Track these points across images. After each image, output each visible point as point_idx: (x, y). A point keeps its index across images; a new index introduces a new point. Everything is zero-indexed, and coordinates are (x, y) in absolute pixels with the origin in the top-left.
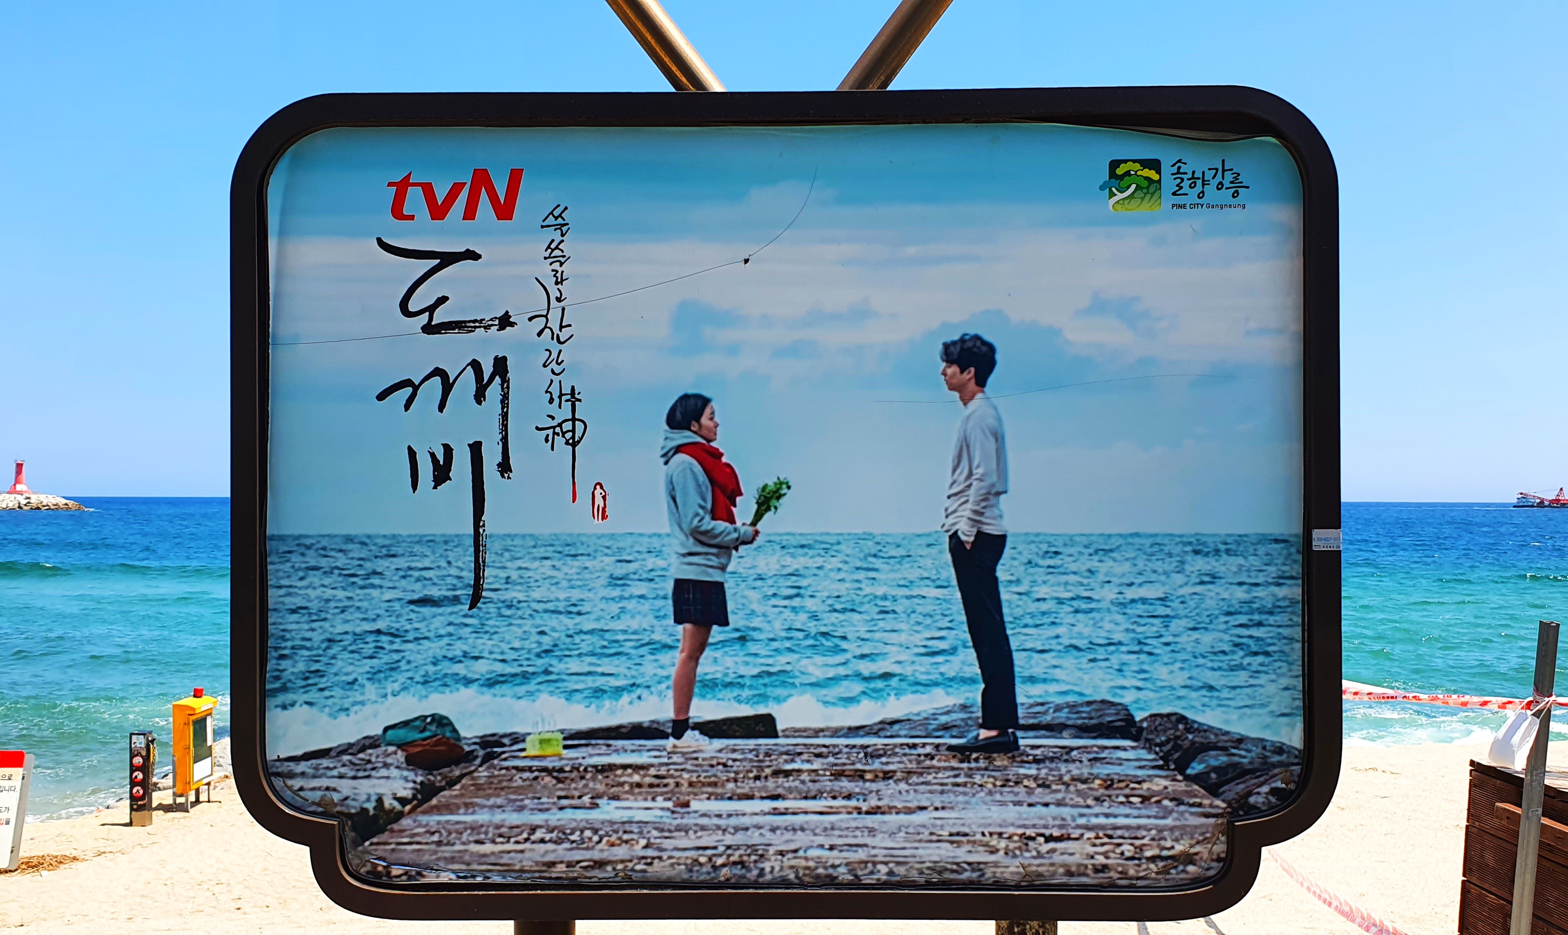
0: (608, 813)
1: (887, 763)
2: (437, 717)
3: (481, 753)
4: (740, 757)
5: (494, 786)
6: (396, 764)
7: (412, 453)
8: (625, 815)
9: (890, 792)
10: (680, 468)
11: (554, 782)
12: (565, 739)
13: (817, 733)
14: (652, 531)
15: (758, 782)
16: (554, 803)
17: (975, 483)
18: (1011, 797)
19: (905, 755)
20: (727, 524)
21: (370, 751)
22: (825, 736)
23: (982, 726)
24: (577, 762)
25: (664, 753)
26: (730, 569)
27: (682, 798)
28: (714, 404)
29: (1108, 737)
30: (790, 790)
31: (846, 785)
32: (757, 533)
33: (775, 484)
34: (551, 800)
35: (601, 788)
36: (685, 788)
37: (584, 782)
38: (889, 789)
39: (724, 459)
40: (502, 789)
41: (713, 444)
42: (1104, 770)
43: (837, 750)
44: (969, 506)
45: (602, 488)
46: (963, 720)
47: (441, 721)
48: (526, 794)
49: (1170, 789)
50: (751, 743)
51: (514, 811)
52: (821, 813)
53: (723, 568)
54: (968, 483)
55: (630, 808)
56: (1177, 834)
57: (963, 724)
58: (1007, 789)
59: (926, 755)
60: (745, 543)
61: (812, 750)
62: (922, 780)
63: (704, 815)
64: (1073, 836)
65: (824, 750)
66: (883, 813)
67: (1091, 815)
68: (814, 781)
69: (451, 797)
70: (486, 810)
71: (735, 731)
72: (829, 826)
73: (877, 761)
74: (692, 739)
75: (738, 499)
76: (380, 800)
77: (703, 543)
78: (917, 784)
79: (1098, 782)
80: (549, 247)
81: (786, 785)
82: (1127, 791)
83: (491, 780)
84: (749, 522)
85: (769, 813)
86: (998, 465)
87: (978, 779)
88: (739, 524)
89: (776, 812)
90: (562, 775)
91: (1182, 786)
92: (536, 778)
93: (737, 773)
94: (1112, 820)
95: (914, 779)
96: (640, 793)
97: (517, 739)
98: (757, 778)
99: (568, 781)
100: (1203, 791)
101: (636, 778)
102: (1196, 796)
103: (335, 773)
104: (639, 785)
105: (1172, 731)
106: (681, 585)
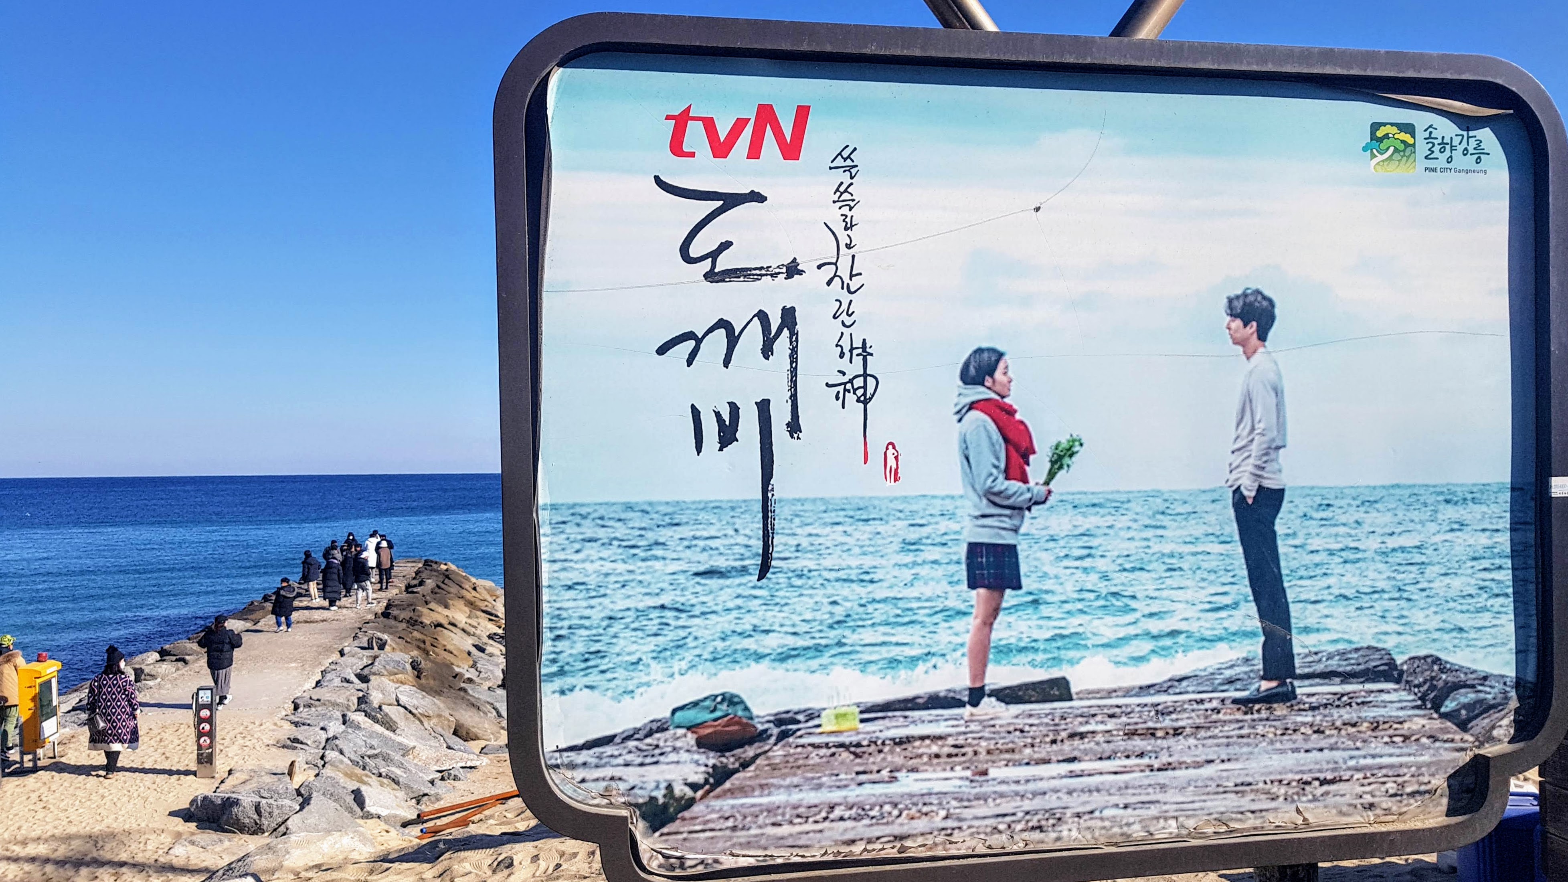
0: (907, 785)
1: (1177, 720)
2: (727, 696)
3: (775, 731)
4: (1036, 722)
5: (790, 765)
6: (686, 748)
7: (696, 413)
8: (923, 787)
9: (1180, 747)
10: (974, 427)
11: (852, 757)
12: (861, 712)
13: (1110, 693)
14: (943, 493)
15: (1054, 746)
16: (852, 779)
17: (1257, 438)
18: (1290, 745)
19: (1193, 710)
20: (1020, 484)
21: (657, 735)
22: (1117, 696)
23: (1263, 678)
24: (874, 735)
25: (962, 722)
26: (1022, 530)
27: (980, 766)
28: (1006, 357)
29: (1374, 681)
30: (1086, 752)
31: (1138, 743)
32: (1050, 492)
33: (1069, 441)
34: (849, 777)
35: (899, 760)
36: (983, 756)
37: (882, 755)
38: (1178, 745)
39: (1018, 416)
40: (799, 767)
41: (1006, 400)
42: (1370, 713)
43: (1129, 710)
44: (1251, 461)
45: (894, 448)
46: (1246, 673)
47: (731, 700)
48: (823, 771)
49: (1427, 727)
50: (1047, 707)
51: (812, 789)
52: (1116, 773)
53: (1016, 530)
54: (1250, 438)
55: (929, 780)
56: (1433, 769)
57: (1246, 677)
58: (1286, 737)
59: (1213, 710)
60: (1037, 503)
61: (1106, 711)
62: (1209, 734)
63: (1003, 782)
64: (1344, 778)
65: (1117, 710)
66: (1174, 769)
67: (1360, 757)
68: (1109, 742)
69: (745, 778)
70: (782, 790)
71: (1031, 696)
72: (1123, 785)
73: (1168, 718)
74: (989, 705)
75: (1032, 458)
76: (669, 787)
77: (995, 504)
78: (1205, 738)
79: (1366, 725)
80: (837, 190)
81: (1082, 747)
82: (1391, 732)
83: (787, 758)
84: (1042, 481)
85: (1066, 777)
86: (1278, 418)
87: (1260, 729)
88: (1032, 483)
89: (1072, 775)
90: (859, 750)
91: (1437, 724)
92: (833, 755)
93: (1034, 738)
94: (1378, 761)
95: (1202, 733)
96: (938, 764)
97: (812, 715)
98: (1054, 742)
99: (866, 756)
100: (1455, 727)
101: (935, 749)
102: (1449, 732)
103: (620, 761)
104: (937, 756)
105: (1428, 673)
106: (974, 549)
